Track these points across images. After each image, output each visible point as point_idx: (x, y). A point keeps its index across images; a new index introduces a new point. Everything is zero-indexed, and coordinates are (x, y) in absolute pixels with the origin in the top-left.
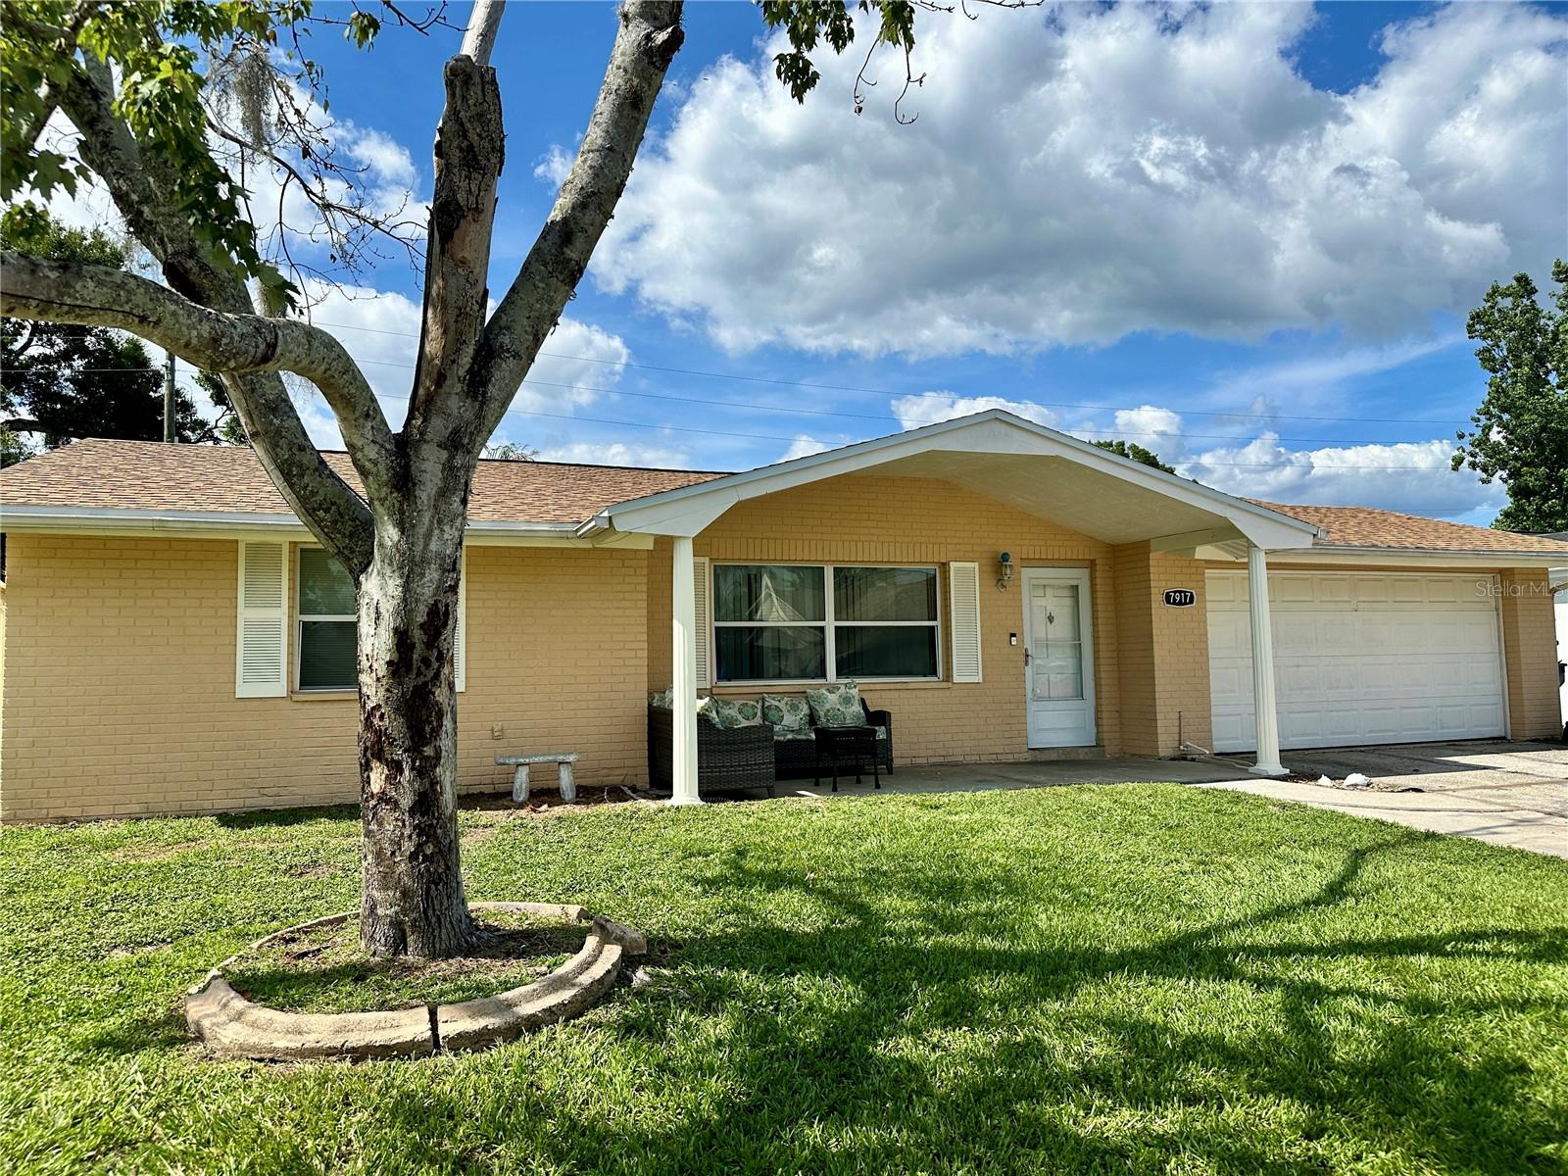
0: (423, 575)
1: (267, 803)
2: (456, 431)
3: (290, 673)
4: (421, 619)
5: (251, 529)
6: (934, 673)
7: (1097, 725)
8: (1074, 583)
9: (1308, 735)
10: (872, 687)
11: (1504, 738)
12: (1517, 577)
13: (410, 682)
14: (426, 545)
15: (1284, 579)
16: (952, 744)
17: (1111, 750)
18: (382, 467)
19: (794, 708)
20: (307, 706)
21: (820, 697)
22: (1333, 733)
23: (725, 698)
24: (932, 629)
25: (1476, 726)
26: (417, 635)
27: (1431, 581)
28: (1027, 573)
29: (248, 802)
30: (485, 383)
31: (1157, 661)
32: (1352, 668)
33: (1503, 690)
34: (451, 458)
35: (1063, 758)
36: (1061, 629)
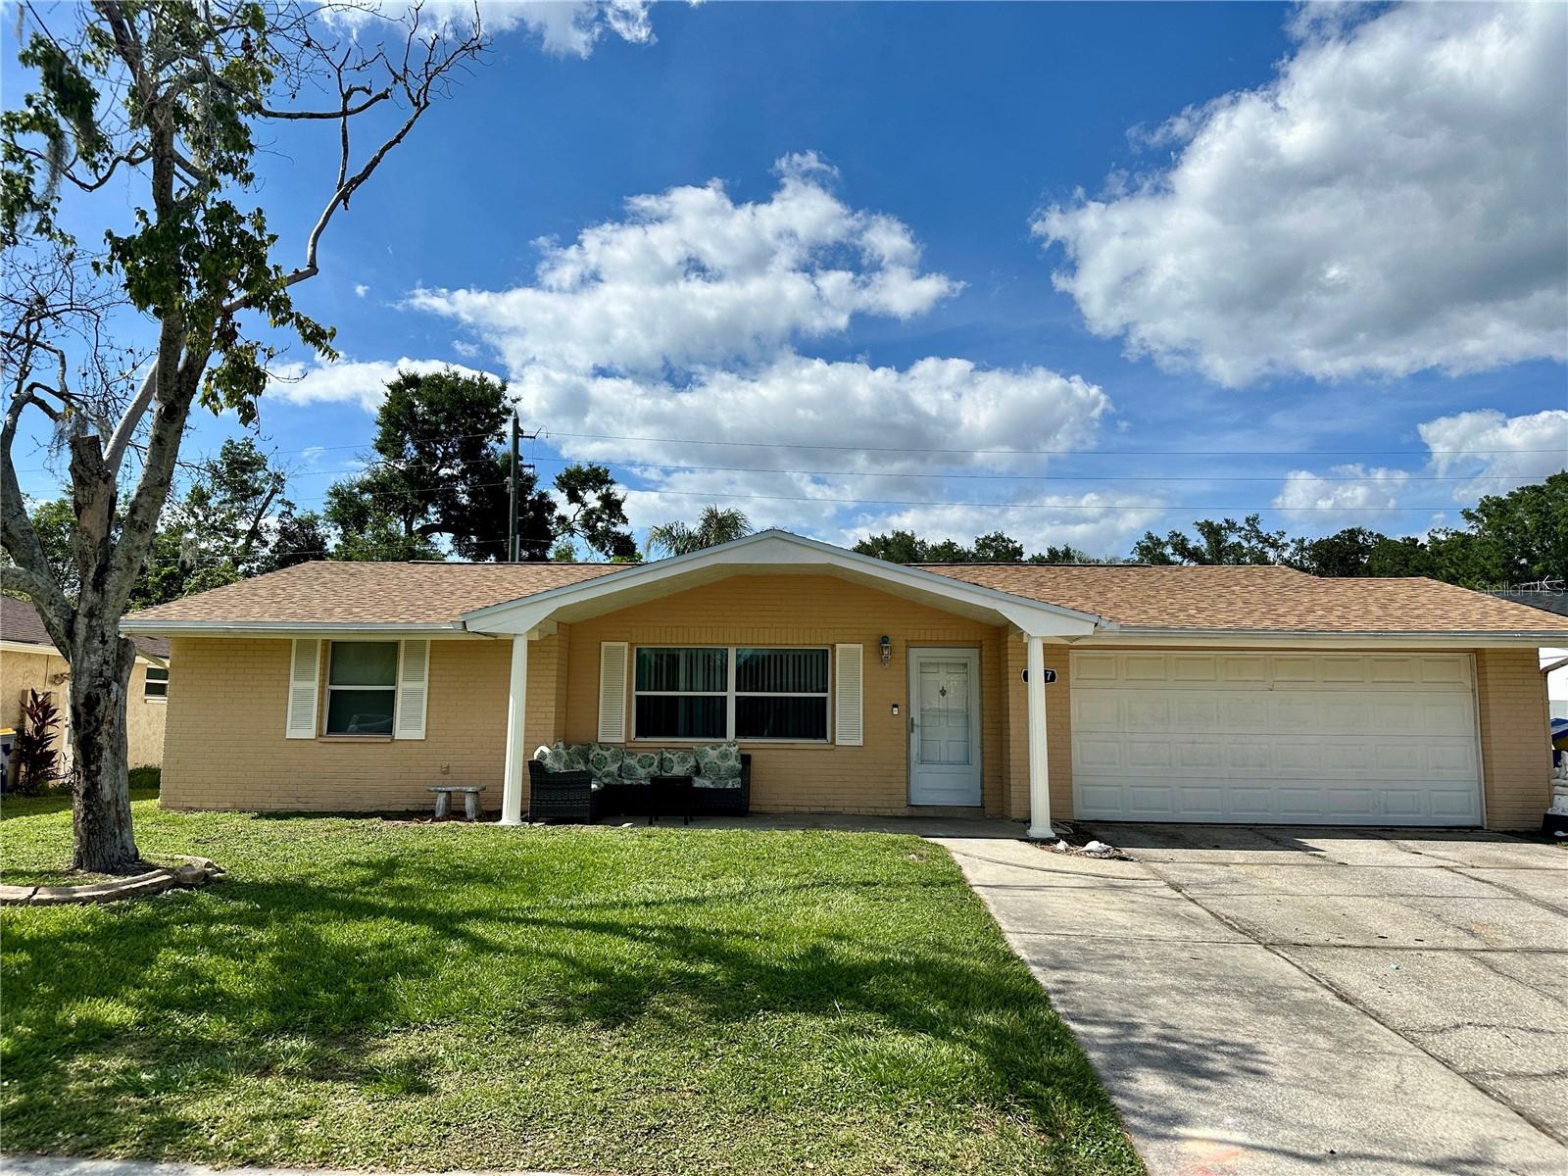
3: (321, 723)
5: (303, 632)
6: (824, 736)
7: (982, 788)
8: (964, 661)
10: (762, 746)
11: (1481, 828)
16: (833, 797)
24: (825, 699)
25: (1437, 813)
27: (1377, 660)
28: (914, 653)
31: (1012, 732)
32: (1265, 746)
33: (1479, 777)
36: (954, 701)
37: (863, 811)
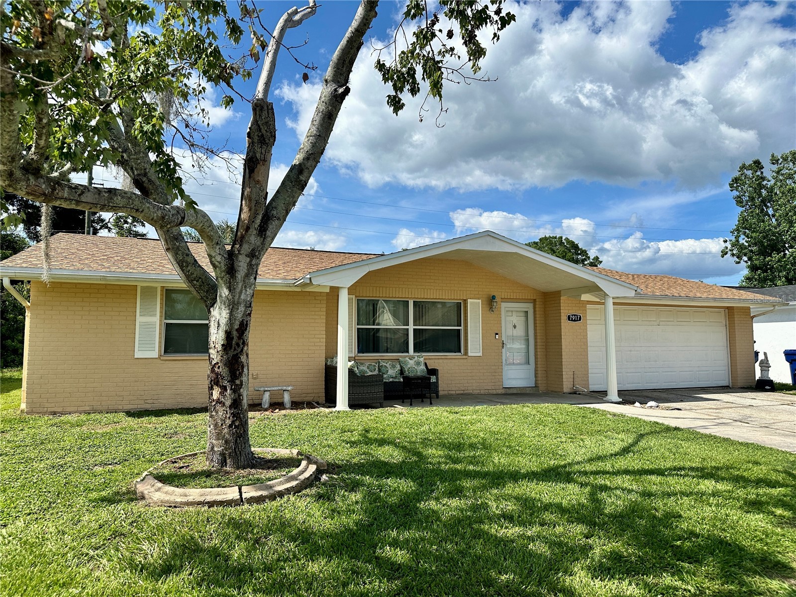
0: (238, 309)
1: (148, 407)
2: (253, 250)
3: (160, 347)
4: (236, 327)
5: (145, 280)
6: (459, 351)
7: (536, 377)
8: (526, 310)
9: (635, 383)
10: (430, 357)
11: (728, 386)
12: (735, 310)
13: (231, 353)
14: (240, 296)
15: (625, 310)
16: (467, 385)
17: (542, 388)
18: (222, 264)
19: (393, 367)
20: (167, 362)
21: (405, 362)
22: (647, 383)
23: (361, 361)
24: (459, 330)
25: (715, 381)
26: (235, 334)
27: (695, 312)
28: (504, 305)
29: (139, 406)
30: (265, 230)
31: (563, 347)
32: (657, 352)
33: (728, 364)
34: (251, 261)
35: (519, 392)
36: (520, 332)
37: (482, 392)
